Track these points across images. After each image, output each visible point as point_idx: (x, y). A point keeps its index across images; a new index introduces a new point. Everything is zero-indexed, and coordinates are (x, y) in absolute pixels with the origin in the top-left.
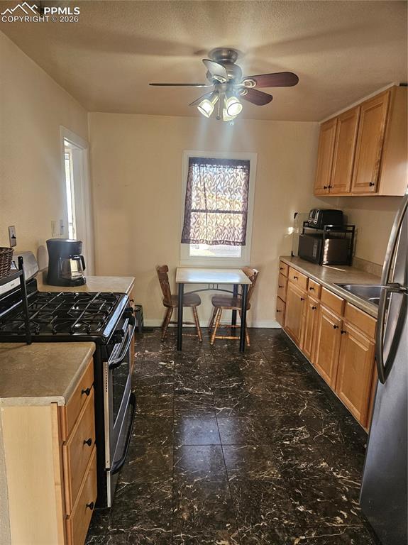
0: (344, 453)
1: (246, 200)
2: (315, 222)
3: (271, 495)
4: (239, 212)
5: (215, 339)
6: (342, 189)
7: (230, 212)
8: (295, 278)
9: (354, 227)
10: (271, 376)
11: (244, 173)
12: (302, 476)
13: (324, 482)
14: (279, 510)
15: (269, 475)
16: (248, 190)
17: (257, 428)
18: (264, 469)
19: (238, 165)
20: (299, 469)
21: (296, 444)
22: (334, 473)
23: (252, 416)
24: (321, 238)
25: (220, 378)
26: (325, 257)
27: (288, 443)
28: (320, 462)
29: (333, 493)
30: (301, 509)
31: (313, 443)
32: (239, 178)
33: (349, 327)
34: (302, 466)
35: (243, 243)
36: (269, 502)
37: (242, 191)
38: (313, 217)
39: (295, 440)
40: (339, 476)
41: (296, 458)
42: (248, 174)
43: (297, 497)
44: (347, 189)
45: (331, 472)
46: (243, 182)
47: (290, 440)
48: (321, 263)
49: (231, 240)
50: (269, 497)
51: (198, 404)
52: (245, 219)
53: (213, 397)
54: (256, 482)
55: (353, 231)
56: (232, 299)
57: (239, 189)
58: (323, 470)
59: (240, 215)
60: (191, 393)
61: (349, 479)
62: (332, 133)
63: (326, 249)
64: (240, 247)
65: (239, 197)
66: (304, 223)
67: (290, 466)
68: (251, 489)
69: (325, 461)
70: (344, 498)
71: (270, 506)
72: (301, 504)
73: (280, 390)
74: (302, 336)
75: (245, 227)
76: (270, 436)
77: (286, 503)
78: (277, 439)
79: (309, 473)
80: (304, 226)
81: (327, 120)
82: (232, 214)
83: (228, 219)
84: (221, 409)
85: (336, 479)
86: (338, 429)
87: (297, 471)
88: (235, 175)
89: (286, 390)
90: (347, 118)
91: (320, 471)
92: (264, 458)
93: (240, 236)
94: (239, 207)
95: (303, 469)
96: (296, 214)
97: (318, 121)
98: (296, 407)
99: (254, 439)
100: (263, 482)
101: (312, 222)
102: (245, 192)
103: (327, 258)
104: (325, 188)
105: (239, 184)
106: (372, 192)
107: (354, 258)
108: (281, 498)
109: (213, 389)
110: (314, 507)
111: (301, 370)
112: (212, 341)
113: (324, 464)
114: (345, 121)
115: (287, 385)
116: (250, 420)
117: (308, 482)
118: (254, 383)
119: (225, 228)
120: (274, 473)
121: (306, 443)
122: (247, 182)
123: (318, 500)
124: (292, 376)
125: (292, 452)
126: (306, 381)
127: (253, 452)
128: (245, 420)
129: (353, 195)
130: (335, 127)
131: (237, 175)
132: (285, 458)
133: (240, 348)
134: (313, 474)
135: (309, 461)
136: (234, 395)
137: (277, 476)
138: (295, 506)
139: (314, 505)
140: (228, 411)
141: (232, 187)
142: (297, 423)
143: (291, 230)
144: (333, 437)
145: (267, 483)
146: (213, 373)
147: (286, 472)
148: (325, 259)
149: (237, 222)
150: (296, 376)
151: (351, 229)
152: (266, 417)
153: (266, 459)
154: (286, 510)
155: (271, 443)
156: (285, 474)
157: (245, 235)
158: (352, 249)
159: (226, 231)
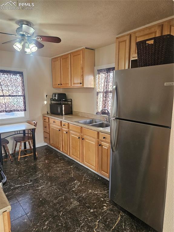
0: (94, 184)
1: (23, 90)
2: (56, 98)
3: (79, 212)
4: (21, 96)
5: (20, 158)
6: (67, 85)
7: (16, 96)
8: (54, 122)
9: (71, 99)
10: (54, 166)
11: (21, 78)
12: (86, 199)
13: (93, 197)
14: (85, 216)
15: (74, 205)
16: (24, 85)
17: (60, 189)
18: (71, 203)
19: (17, 74)
20: (83, 197)
21: (77, 188)
22: (95, 192)
23: (55, 185)
24: (61, 105)
25: (31, 175)
26: (63, 112)
27: (74, 189)
28: (88, 191)
29: (98, 199)
30: (92, 211)
31: (83, 185)
32: (18, 80)
33: (85, 137)
34: (84, 195)
35: (25, 110)
36: (80, 215)
37: (21, 86)
38: (55, 96)
39: (76, 187)
40: (97, 193)
41: (80, 193)
42: (23, 78)
43: (88, 207)
44: (70, 85)
45: (94, 192)
46: (21, 82)
47: (74, 188)
48: (62, 115)
49: (19, 109)
50: (79, 213)
51: (28, 190)
52: (24, 99)
53: (33, 184)
54: (71, 210)
55: (71, 101)
56: (23, 137)
57: (20, 85)
58: (91, 193)
59: (22, 97)
60: (21, 187)
61: (100, 192)
62: (58, 63)
63: (63, 109)
64: (23, 112)
65: (20, 89)
66: (51, 99)
67: (80, 197)
68: (71, 214)
69: (90, 190)
70: (102, 199)
71: (81, 216)
72: (91, 209)
73: (60, 170)
74: (61, 145)
75: (25, 103)
76: (66, 190)
77: (86, 212)
78: (70, 190)
79: (87, 197)
80: (51, 100)
81: (54, 57)
82: (18, 97)
83: (16, 99)
84: (40, 188)
85: (96, 194)
86: (87, 176)
87: (83, 198)
88: (16, 78)
89: (62, 169)
90: (65, 58)
91: (90, 194)
92: (69, 199)
93: (23, 107)
94: (20, 94)
95: (85, 196)
96: (47, 95)
97: (50, 57)
98: (70, 174)
99: (61, 194)
100: (74, 209)
101: (55, 99)
102: (22, 86)
103: (64, 112)
104: (59, 85)
105: (19, 82)
106: (81, 86)
107: (73, 111)
108: (84, 211)
109: (31, 181)
110: (95, 208)
111: (64, 159)
112: (19, 159)
113: (90, 191)
114: (64, 59)
115: (62, 167)
116: (55, 187)
117: (89, 200)
118: (48, 171)
119: (15, 104)
120: (76, 203)
121: (80, 186)
122: (23, 82)
123: (95, 204)
124: (61, 163)
125: (78, 192)
126: (68, 163)
127: (63, 199)
128: (53, 188)
129: (72, 87)
130: (59, 61)
131: (18, 78)
132: (76, 195)
133: (34, 158)
134: (89, 196)
135: (85, 192)
136: (42, 179)
137: (78, 203)
138: (89, 211)
139: (95, 207)
140: (44, 187)
141: (16, 84)
142: (73, 180)
143: (45, 102)
144: (87, 180)
145: (75, 208)
146: (27, 174)
147: (80, 200)
148: (63, 113)
149: (21, 100)
150: (63, 162)
151: (70, 100)
152: (61, 183)
153: (70, 199)
154: (88, 214)
155: (68, 192)
156: (80, 201)
157: (25, 106)
158: (72, 108)
159: (15, 105)
